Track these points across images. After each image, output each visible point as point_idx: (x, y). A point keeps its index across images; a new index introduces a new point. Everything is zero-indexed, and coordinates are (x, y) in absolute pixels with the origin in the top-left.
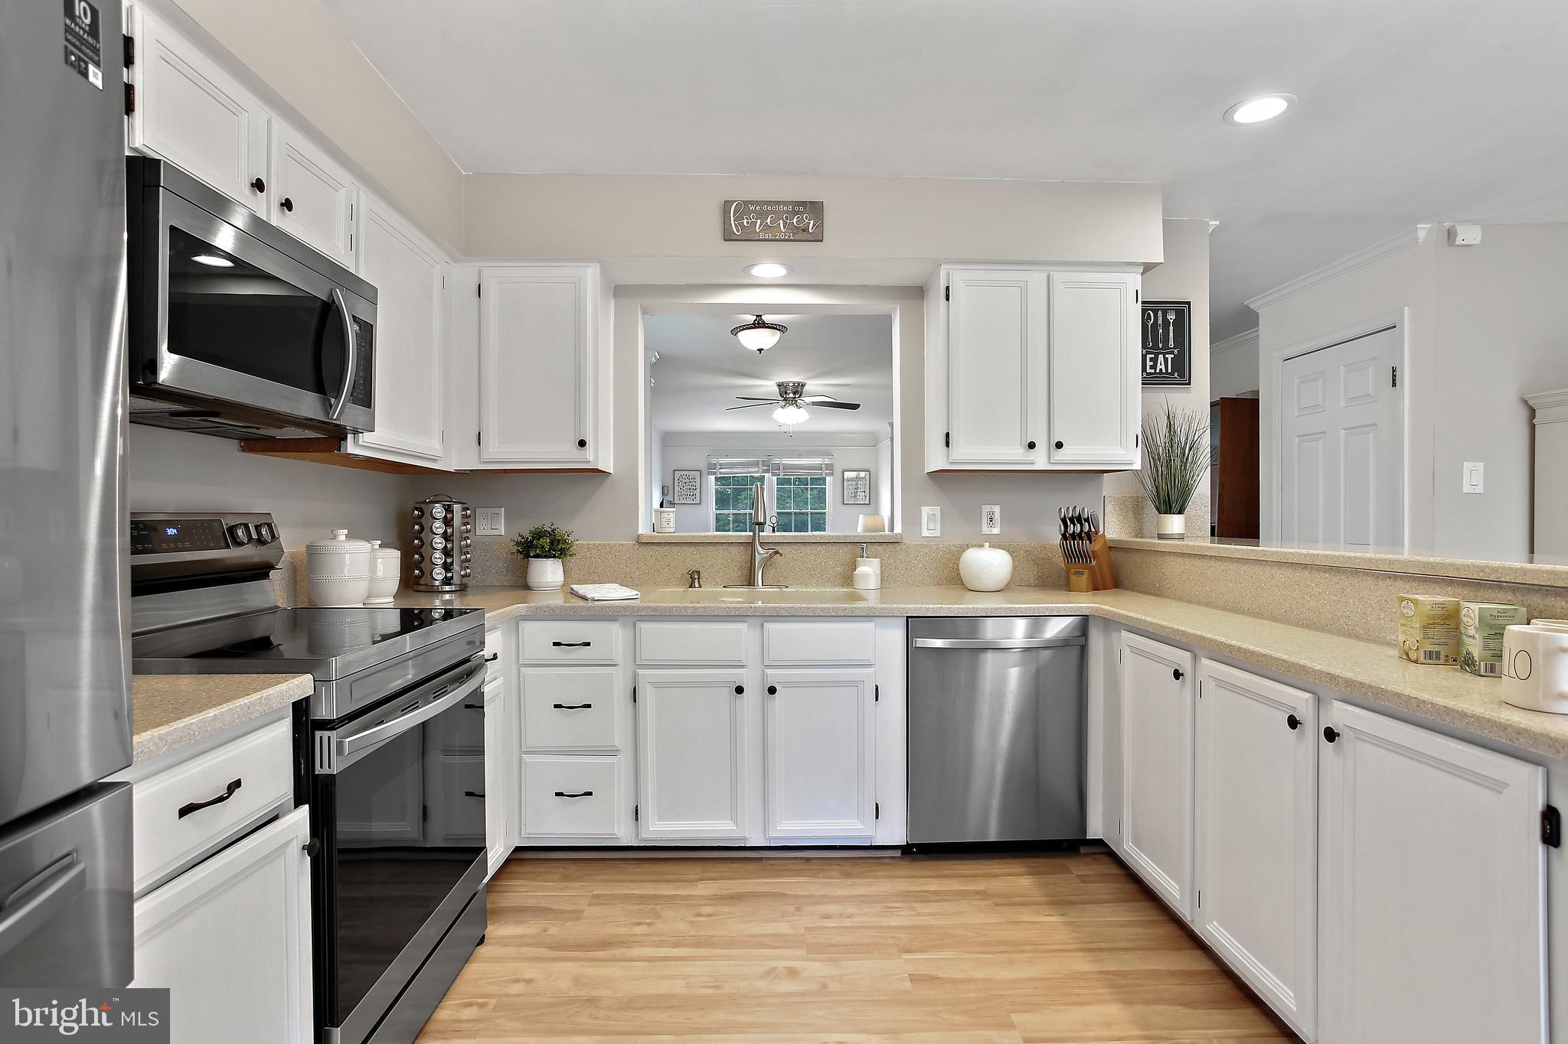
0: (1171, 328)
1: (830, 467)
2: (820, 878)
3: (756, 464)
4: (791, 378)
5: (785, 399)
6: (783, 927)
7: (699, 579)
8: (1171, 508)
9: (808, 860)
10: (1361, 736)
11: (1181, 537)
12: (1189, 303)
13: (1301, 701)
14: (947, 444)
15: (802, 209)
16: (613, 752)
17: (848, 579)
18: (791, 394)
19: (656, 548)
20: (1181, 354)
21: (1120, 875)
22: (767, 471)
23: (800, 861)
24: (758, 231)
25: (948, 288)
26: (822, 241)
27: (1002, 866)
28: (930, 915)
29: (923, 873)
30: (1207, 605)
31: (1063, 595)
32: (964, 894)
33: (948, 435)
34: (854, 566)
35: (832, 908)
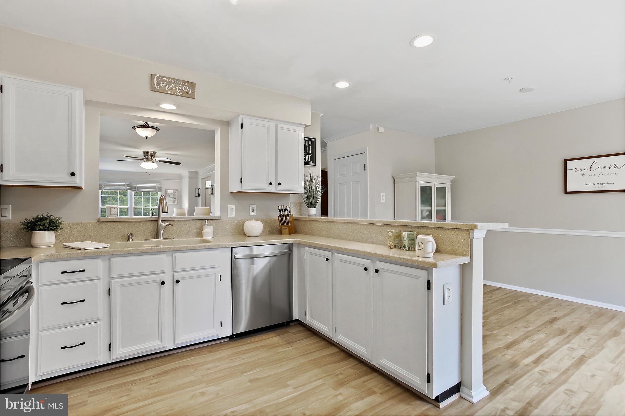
0: (310, 146)
1: (160, 188)
2: (200, 356)
3: (124, 186)
4: (150, 149)
5: (147, 158)
6: (192, 378)
7: (132, 237)
8: (312, 206)
9: (192, 350)
10: (384, 270)
11: (315, 216)
12: (315, 139)
13: (367, 263)
14: (241, 182)
15: (186, 84)
16: (97, 321)
17: (200, 234)
18: (149, 156)
19: (108, 224)
20: (313, 155)
21: (304, 330)
22: (129, 189)
23: (189, 351)
24: (167, 89)
25: (242, 124)
26: (194, 98)
27: (267, 335)
28: (248, 358)
29: (241, 344)
30: (328, 237)
31: (280, 236)
32: (257, 348)
33: (241, 179)
34: (202, 229)
35: (209, 366)
